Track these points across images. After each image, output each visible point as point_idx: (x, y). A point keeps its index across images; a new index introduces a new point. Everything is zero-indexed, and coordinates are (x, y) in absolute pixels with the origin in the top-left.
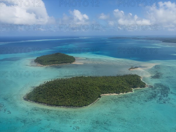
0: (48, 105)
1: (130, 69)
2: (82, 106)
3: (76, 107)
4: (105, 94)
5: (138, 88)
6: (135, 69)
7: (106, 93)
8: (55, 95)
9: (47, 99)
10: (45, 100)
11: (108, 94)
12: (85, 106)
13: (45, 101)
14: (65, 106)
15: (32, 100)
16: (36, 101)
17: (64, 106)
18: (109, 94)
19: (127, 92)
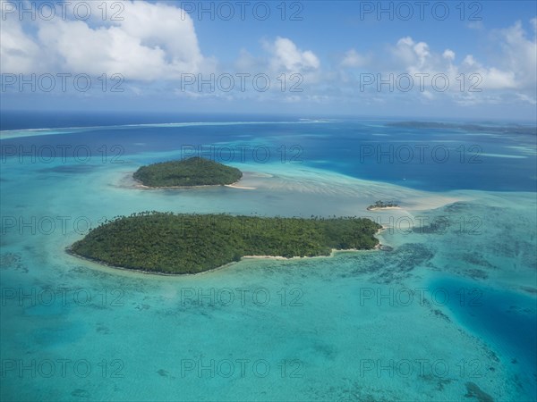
0: (111, 264)
1: (371, 207)
2: (181, 274)
3: (170, 273)
4: (255, 256)
5: (352, 250)
6: (388, 208)
7: (259, 254)
8: (129, 245)
9: (110, 253)
10: (106, 254)
11: (261, 257)
12: (190, 273)
13: (106, 256)
14: (144, 270)
15: (80, 254)
16: (88, 256)
17: (142, 268)
18: (265, 257)
19: (312, 255)
